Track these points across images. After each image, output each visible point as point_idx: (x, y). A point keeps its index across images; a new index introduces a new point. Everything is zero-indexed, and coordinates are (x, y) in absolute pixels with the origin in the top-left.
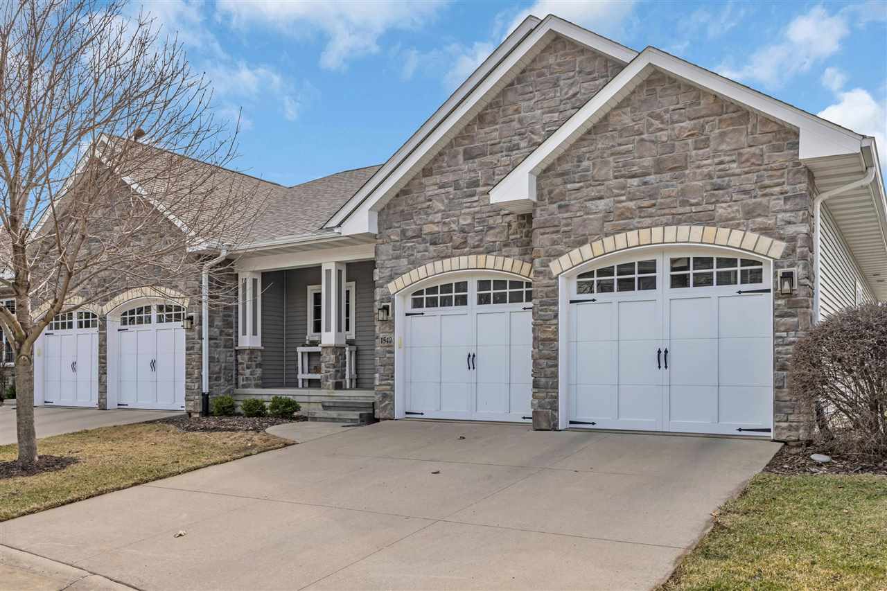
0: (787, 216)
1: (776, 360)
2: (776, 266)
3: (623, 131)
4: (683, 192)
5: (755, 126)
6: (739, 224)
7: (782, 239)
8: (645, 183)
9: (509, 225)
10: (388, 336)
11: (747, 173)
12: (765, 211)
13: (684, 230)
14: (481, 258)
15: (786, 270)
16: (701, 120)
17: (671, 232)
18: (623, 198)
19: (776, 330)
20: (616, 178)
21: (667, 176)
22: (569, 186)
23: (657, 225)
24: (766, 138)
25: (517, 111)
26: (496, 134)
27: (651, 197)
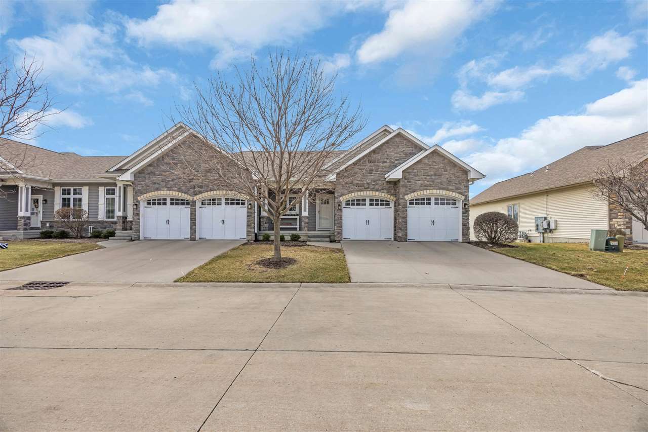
0: (465, 190)
1: (462, 223)
2: (463, 201)
3: (425, 164)
4: (441, 182)
6: (454, 191)
7: (463, 196)
8: (431, 178)
9: (383, 184)
10: (340, 214)
11: (456, 179)
12: (459, 188)
13: (441, 191)
14: (374, 192)
16: (445, 165)
17: (438, 191)
18: (426, 181)
19: (462, 216)
20: (423, 176)
21: (437, 177)
22: (411, 176)
23: (434, 189)
25: (386, 152)
26: (379, 157)
27: (433, 182)
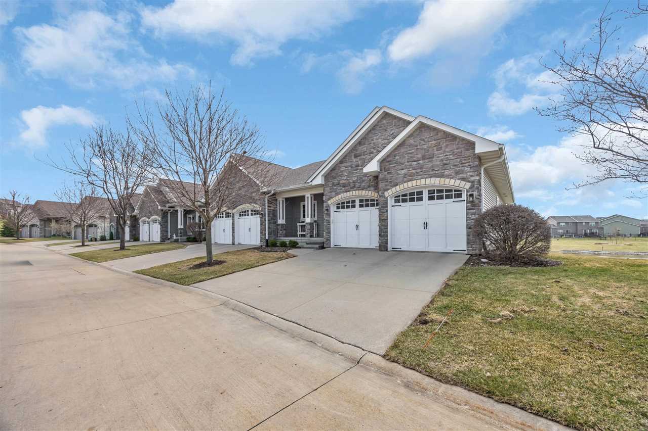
0: (471, 174)
1: (467, 225)
2: (467, 192)
3: (410, 145)
4: (432, 166)
5: (459, 142)
6: (453, 177)
7: (469, 182)
8: (419, 164)
9: (370, 180)
10: (328, 219)
11: (456, 159)
12: (462, 172)
13: (433, 180)
14: (360, 191)
15: (471, 193)
16: (439, 141)
17: (428, 181)
18: (411, 169)
19: (467, 214)
20: (408, 162)
21: (426, 161)
22: (391, 166)
23: (423, 178)
24: (463, 146)
26: (365, 148)
27: (421, 168)
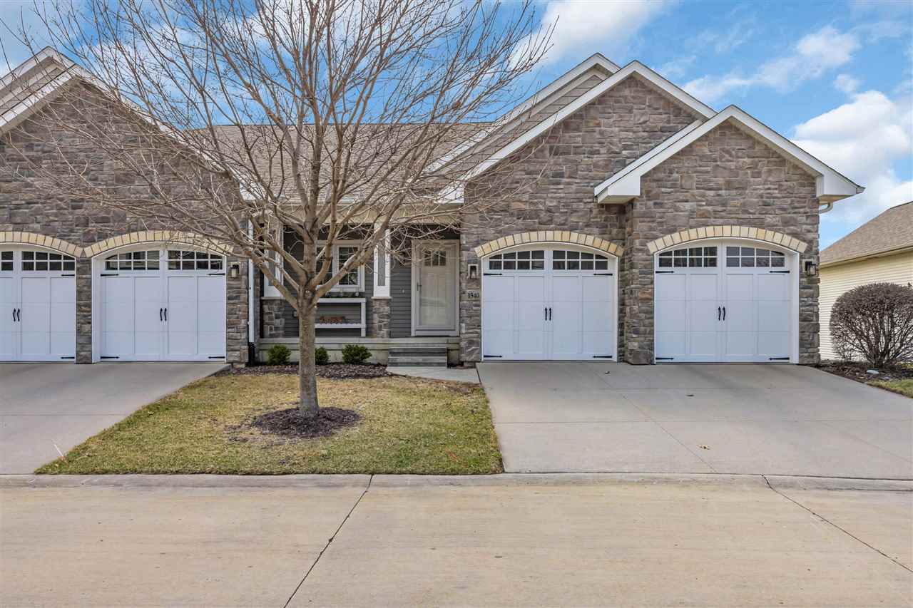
0: (809, 227)
1: (800, 315)
2: (802, 257)
3: (702, 157)
4: (744, 204)
5: (789, 169)
6: (780, 229)
7: (804, 241)
8: (719, 195)
9: (591, 211)
11: (784, 197)
12: (795, 223)
13: (745, 229)
16: (757, 159)
17: (736, 230)
18: (704, 203)
19: (800, 297)
20: (698, 188)
21: (733, 192)
22: (663, 190)
23: (727, 224)
24: (795, 177)
25: (598, 125)
26: (579, 139)
27: (724, 205)
